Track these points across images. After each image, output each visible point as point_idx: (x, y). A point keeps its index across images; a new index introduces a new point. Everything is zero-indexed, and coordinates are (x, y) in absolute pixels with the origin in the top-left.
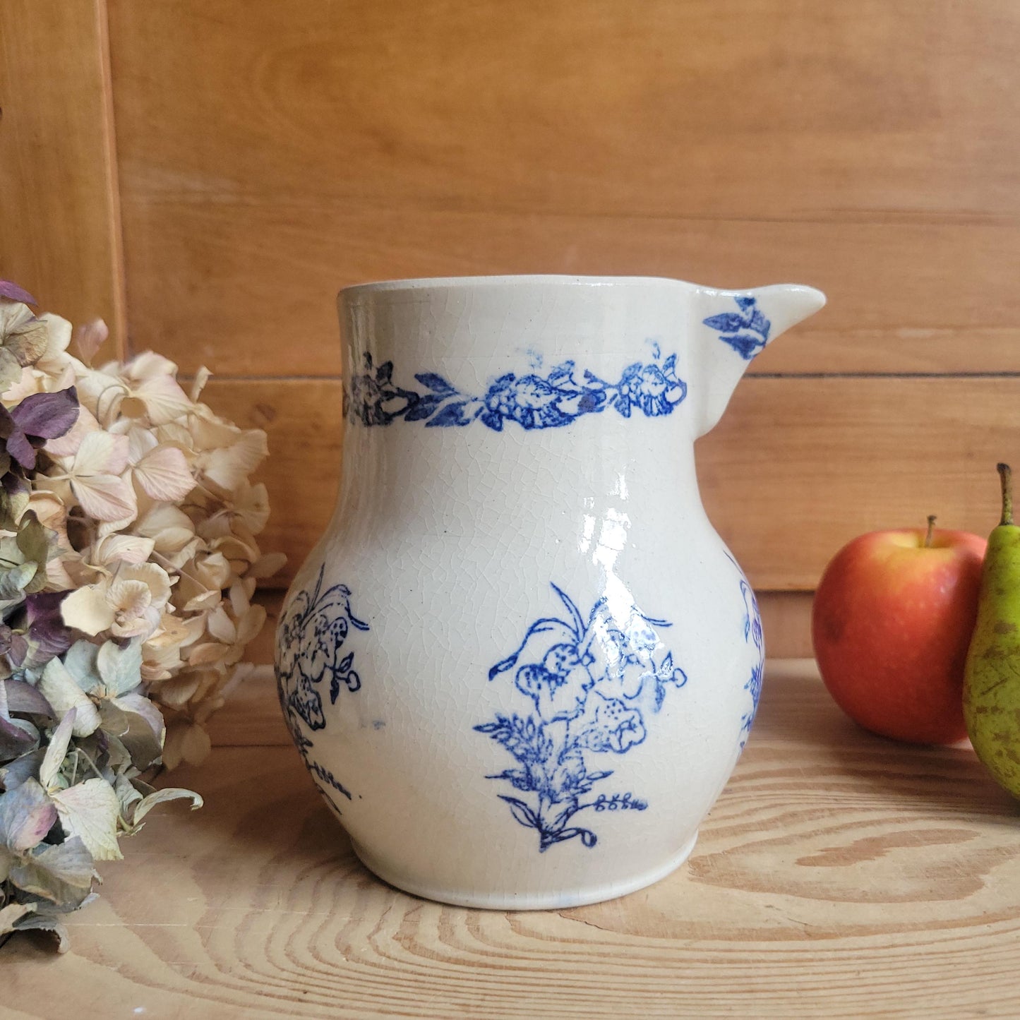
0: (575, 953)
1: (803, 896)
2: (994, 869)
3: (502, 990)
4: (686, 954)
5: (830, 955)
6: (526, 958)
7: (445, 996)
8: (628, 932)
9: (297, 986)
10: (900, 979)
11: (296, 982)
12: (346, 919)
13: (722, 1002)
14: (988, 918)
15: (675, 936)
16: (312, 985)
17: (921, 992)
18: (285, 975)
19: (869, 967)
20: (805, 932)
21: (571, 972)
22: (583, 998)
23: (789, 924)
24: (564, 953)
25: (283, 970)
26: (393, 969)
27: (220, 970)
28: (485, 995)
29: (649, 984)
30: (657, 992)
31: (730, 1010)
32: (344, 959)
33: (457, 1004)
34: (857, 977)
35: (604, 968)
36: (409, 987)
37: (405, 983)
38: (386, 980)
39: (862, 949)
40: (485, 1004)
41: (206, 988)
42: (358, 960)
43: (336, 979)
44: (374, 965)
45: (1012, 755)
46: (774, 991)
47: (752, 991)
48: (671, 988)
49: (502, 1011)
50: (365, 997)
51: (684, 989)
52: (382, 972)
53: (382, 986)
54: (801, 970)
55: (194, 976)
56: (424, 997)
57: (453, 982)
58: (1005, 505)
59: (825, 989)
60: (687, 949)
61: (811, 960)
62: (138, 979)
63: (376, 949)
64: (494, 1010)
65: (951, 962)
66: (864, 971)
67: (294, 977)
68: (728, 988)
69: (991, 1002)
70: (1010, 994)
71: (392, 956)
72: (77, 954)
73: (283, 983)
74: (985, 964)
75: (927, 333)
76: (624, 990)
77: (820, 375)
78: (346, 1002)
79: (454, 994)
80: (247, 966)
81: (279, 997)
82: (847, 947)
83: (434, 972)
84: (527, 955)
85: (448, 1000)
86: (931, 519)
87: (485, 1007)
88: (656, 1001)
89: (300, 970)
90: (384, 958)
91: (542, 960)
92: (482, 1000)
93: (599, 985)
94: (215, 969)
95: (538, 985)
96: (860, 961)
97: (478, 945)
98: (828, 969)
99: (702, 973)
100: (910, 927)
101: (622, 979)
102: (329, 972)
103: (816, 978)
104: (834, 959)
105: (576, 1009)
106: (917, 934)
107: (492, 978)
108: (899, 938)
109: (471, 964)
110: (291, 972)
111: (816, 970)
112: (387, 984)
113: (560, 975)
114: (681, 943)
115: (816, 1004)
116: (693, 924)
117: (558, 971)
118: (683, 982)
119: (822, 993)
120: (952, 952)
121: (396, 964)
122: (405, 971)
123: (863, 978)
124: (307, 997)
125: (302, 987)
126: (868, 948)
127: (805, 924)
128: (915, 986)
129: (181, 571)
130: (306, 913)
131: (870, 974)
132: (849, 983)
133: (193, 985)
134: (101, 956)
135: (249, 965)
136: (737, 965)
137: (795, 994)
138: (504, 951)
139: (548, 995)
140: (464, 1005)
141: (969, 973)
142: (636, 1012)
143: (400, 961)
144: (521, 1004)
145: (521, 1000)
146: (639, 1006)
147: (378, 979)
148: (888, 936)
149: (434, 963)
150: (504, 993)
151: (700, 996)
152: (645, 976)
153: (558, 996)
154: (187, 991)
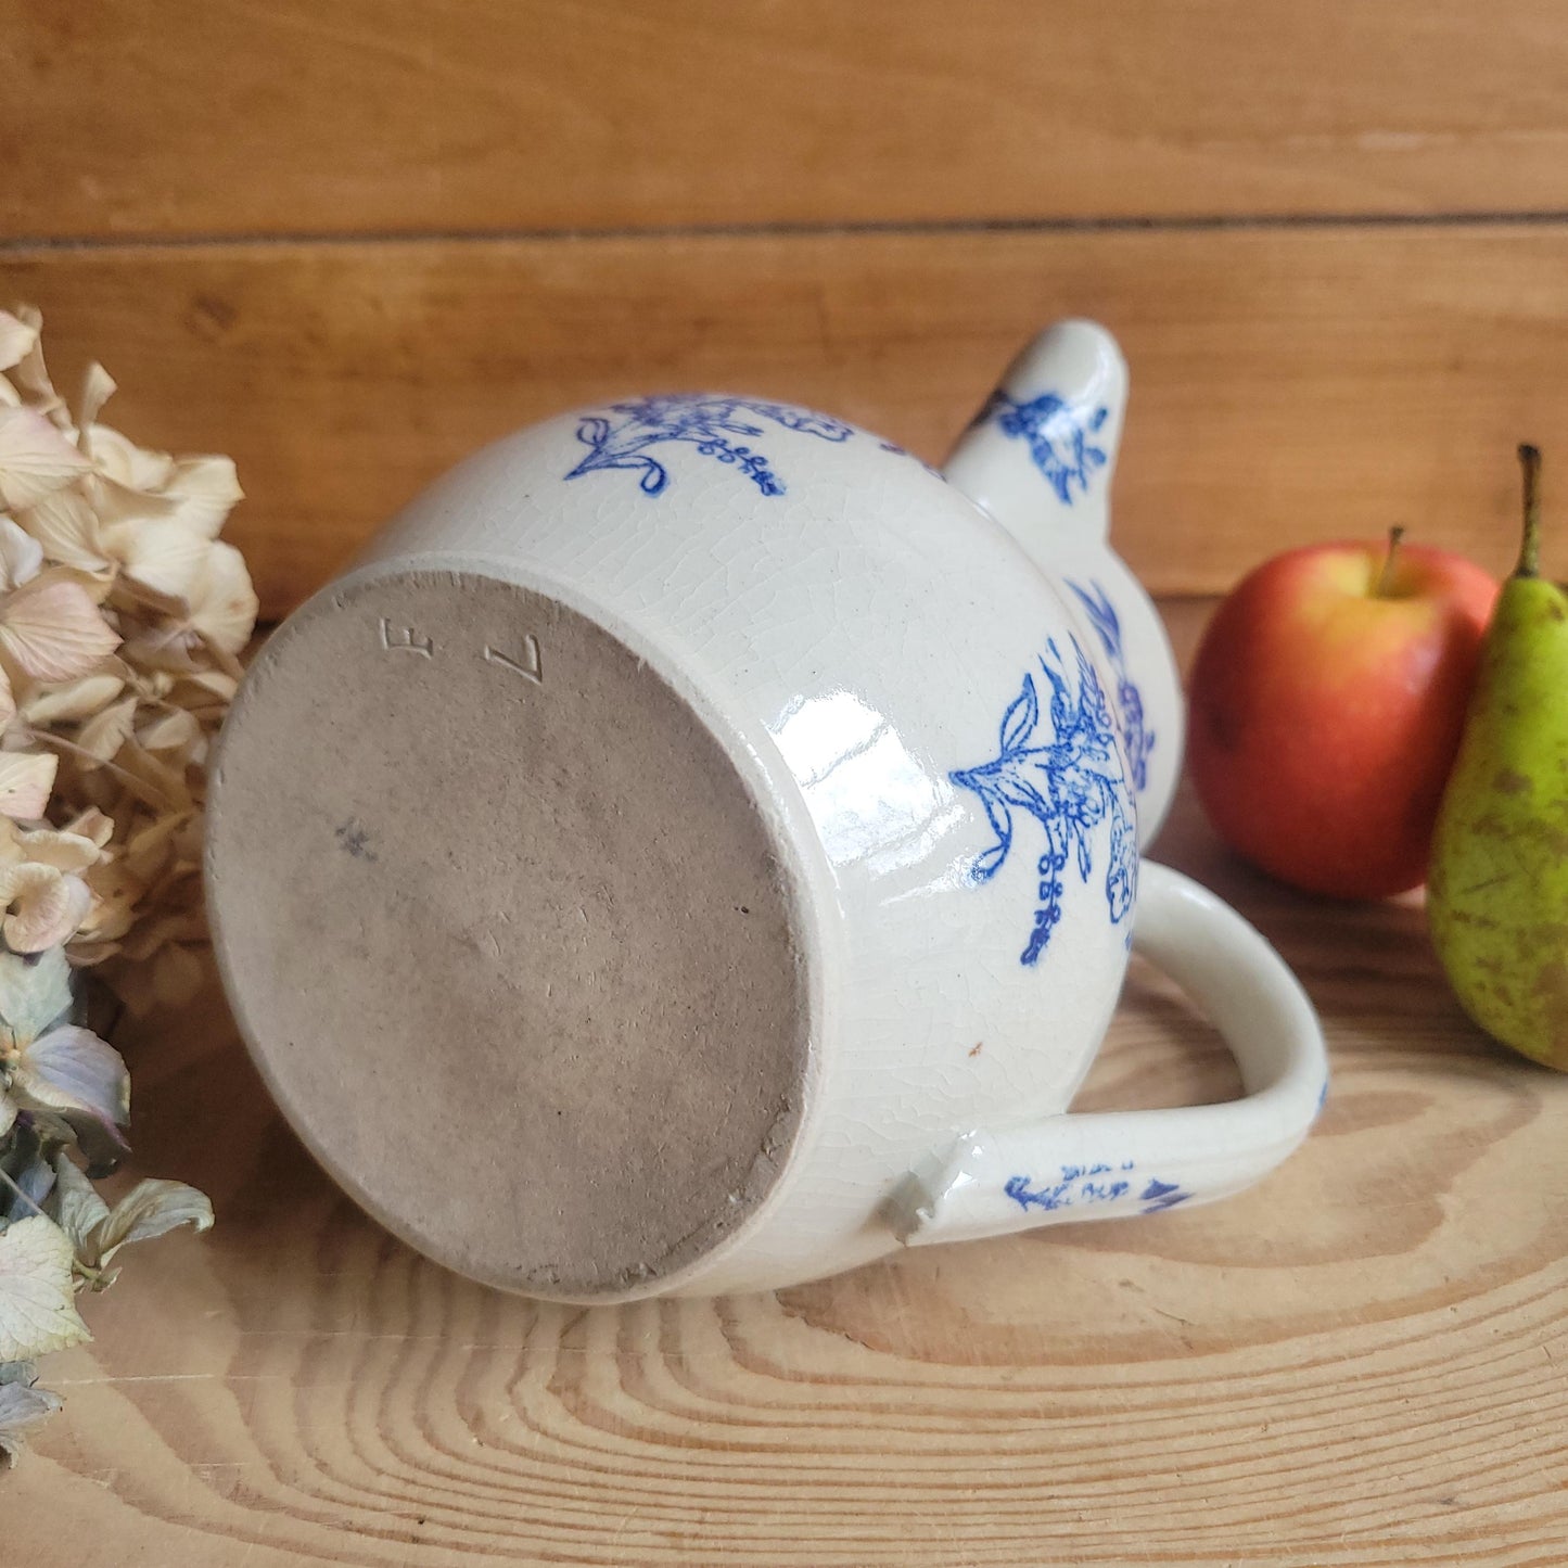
0: (836, 1408)
1: (1175, 1258)
2: (1458, 1180)
3: (729, 1498)
4: (1008, 1401)
5: (1222, 1388)
6: (759, 1424)
7: (643, 1517)
8: (914, 1355)
9: (408, 1508)
10: (1328, 1436)
11: (403, 1498)
12: (468, 1348)
13: (1067, 1503)
14: (1451, 1294)
15: (988, 1361)
16: (431, 1504)
17: (1359, 1462)
18: (384, 1483)
19: (1280, 1412)
20: (1183, 1338)
21: (831, 1451)
22: (855, 1507)
23: (1159, 1323)
24: (819, 1408)
25: (380, 1472)
26: (554, 1460)
27: (278, 1477)
28: (705, 1510)
29: (954, 1471)
30: (966, 1487)
31: (1080, 1520)
32: (475, 1440)
33: (661, 1534)
34: (1264, 1435)
35: (882, 1438)
36: (583, 1499)
37: (576, 1491)
38: (546, 1486)
39: (1267, 1372)
40: (706, 1530)
41: (260, 1521)
42: (496, 1443)
43: (466, 1487)
44: (523, 1452)
45: (1502, 993)
46: (1143, 1474)
47: (1108, 1478)
48: (988, 1478)
49: (734, 1543)
50: (517, 1527)
51: (1007, 1478)
52: (538, 1467)
53: (541, 1500)
54: (1180, 1425)
55: (240, 1495)
56: (608, 1521)
57: (650, 1483)
58: (1527, 535)
59: (1218, 1464)
60: (1007, 1389)
61: (1194, 1402)
62: (150, 1506)
63: (523, 1415)
64: (721, 1544)
65: (1402, 1393)
66: (1274, 1421)
67: (399, 1487)
68: (1073, 1472)
69: (1460, 1477)
70: (1488, 1460)
71: (550, 1430)
72: (40, 1454)
73: (383, 1502)
74: (1449, 1395)
75: (1410, 141)
76: (916, 1486)
77: (1215, 222)
78: (489, 1539)
79: (654, 1511)
80: (322, 1466)
81: (381, 1534)
82: (1246, 1370)
83: (620, 1463)
84: (763, 1415)
85: (647, 1524)
86: (1396, 532)
87: (707, 1538)
88: (968, 1507)
89: (407, 1471)
90: (538, 1436)
91: (785, 1425)
92: (701, 1522)
93: (878, 1477)
94: (270, 1476)
95: (784, 1483)
96: (1266, 1400)
97: (684, 1398)
98: (1221, 1420)
99: (1031, 1441)
100: (1339, 1319)
101: (910, 1462)
102: (455, 1472)
103: (1204, 1440)
104: (1230, 1398)
105: (847, 1532)
106: (1348, 1332)
107: (712, 1473)
108: (1322, 1345)
109: (676, 1442)
110: (393, 1476)
111: (1205, 1422)
112: (548, 1494)
113: (815, 1459)
114: (996, 1375)
115: (1206, 1498)
116: (1010, 1330)
117: (814, 1450)
118: (1006, 1462)
119: (1214, 1473)
120: (1401, 1371)
121: (559, 1450)
122: (573, 1464)
123: (1274, 1437)
124: (428, 1531)
125: (412, 1508)
126: (1278, 1370)
127: (1182, 1321)
128: (1349, 1449)
129: (113, 766)
130: (402, 1338)
131: (1285, 1427)
132: (1253, 1449)
133: (240, 1514)
134: (81, 1455)
135: (326, 1464)
136: (1086, 1421)
137: (1172, 1479)
138: (722, 1409)
139: (801, 1506)
140: (673, 1534)
141: (1428, 1414)
142: (939, 1533)
143: (565, 1442)
144: (761, 1526)
145: (761, 1519)
146: (942, 1520)
147: (533, 1484)
148: (1306, 1341)
149: (616, 1442)
150: (734, 1504)
151: (1032, 1492)
152: (946, 1453)
153: (815, 1506)
154: (230, 1529)
